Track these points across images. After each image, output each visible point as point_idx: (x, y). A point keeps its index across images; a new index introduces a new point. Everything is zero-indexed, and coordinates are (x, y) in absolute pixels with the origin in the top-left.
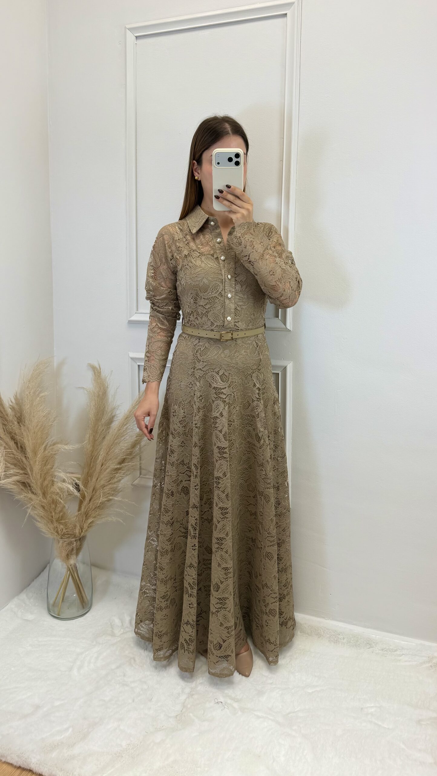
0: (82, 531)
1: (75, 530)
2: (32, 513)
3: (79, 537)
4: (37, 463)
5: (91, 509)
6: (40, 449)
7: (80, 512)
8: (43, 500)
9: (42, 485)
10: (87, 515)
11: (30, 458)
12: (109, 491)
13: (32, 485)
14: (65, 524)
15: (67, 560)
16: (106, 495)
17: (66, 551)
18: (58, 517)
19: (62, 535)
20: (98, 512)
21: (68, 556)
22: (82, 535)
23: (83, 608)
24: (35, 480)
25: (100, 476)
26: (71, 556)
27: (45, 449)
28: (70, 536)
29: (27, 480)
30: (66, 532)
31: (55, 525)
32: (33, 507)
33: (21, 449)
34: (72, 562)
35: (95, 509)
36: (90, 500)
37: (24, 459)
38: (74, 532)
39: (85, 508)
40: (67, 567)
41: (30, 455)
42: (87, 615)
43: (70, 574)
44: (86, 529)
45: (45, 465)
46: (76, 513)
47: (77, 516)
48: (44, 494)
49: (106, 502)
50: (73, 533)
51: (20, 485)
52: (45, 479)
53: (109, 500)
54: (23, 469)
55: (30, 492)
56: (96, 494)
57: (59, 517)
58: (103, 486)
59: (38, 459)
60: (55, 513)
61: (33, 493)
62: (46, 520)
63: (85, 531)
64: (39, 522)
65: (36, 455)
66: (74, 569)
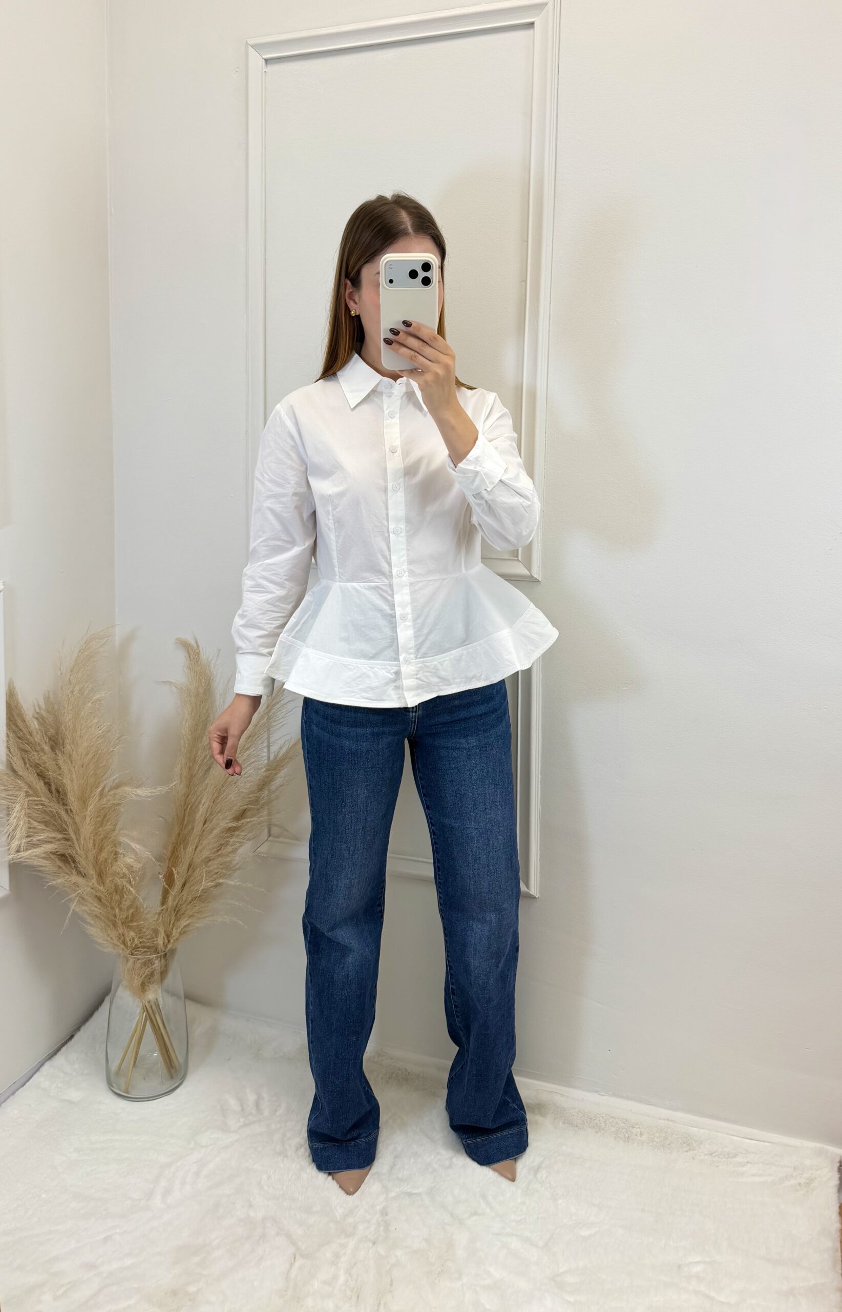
0: (169, 941)
1: (155, 939)
2: (77, 910)
3: (164, 951)
4: (88, 819)
5: (185, 901)
6: (93, 795)
7: (165, 907)
8: (98, 886)
9: (96, 858)
10: (178, 912)
11: (74, 811)
12: (218, 868)
13: (78, 859)
14: (139, 930)
15: (142, 993)
16: (212, 876)
17: (141, 976)
18: (124, 917)
19: (133, 949)
20: (197, 908)
21: (143, 987)
22: (169, 946)
23: (172, 1077)
24: (83, 851)
25: (201, 842)
26: (148, 986)
27: (102, 794)
28: (147, 950)
29: (70, 851)
30: (140, 943)
31: (120, 931)
32: (81, 899)
33: (57, 795)
34: (150, 996)
35: (192, 900)
36: (184, 885)
37: (63, 813)
38: (155, 942)
39: (174, 901)
40: (143, 1005)
41: (75, 807)
42: (178, 1091)
43: (148, 1017)
44: (175, 938)
45: (102, 824)
46: (159, 909)
47: (159, 914)
48: (101, 876)
49: (212, 889)
50: (152, 945)
51: (57, 860)
52: (101, 849)
53: (218, 885)
54: (63, 831)
55: (74, 872)
56: (195, 873)
57: (126, 917)
58: (208, 860)
59: (88, 813)
60: (121, 909)
61: (80, 873)
62: (104, 922)
63: (175, 942)
64: (90, 924)
65: (85, 805)
66: (154, 1008)
